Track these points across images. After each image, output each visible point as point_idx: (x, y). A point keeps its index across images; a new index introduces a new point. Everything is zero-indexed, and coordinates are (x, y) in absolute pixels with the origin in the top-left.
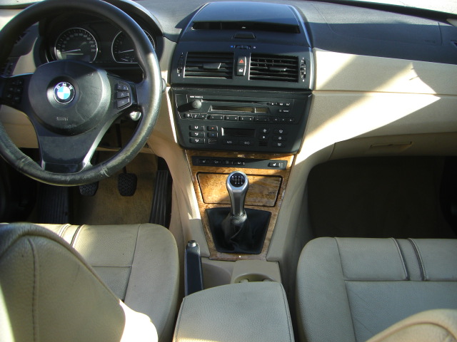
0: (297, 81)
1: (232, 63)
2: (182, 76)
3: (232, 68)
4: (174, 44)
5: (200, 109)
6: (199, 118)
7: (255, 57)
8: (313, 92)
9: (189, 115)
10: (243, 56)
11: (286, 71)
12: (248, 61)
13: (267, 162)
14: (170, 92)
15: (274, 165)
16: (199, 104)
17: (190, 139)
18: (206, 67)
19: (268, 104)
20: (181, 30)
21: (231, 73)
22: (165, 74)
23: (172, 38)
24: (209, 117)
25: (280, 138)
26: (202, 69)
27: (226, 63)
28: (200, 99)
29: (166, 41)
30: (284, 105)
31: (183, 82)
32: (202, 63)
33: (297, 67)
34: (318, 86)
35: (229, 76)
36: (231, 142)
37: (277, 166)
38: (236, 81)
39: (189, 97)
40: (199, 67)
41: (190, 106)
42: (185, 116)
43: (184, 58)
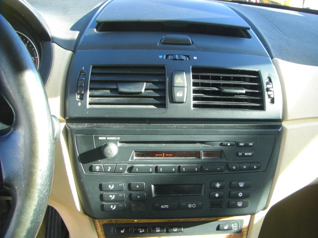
0: (262, 108)
1: (164, 83)
2: (84, 105)
3: (164, 91)
4: (69, 53)
5: (116, 156)
6: (114, 171)
7: (199, 72)
8: (284, 124)
9: (98, 168)
10: (180, 71)
11: (246, 94)
12: (188, 80)
13: (215, 224)
14: (66, 132)
15: (226, 228)
16: (113, 149)
17: (102, 206)
18: (124, 89)
19: (221, 145)
20: (78, 33)
21: (163, 98)
22: (56, 103)
23: (65, 44)
24: (130, 170)
25: (240, 194)
26: (116, 93)
27: (154, 83)
28: (115, 142)
29: (56, 48)
30: (246, 146)
31: (87, 115)
32: (116, 82)
33: (260, 87)
34: (291, 114)
35: (161, 103)
36: (167, 206)
37: (230, 229)
38: (172, 111)
39: (97, 138)
40: (111, 90)
41: (99, 153)
42: (91, 169)
43: (86, 75)
